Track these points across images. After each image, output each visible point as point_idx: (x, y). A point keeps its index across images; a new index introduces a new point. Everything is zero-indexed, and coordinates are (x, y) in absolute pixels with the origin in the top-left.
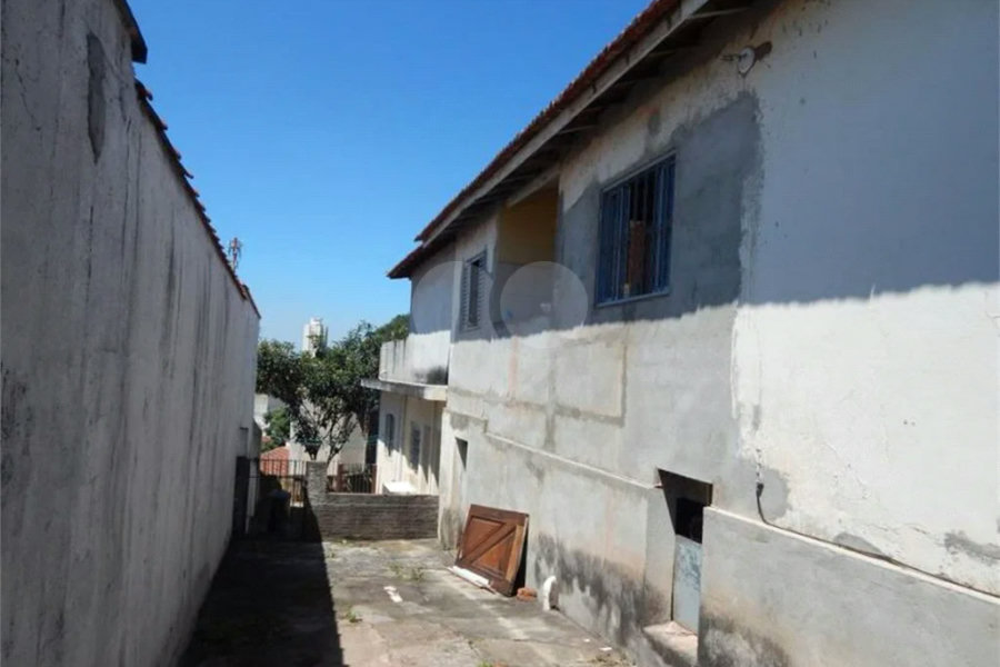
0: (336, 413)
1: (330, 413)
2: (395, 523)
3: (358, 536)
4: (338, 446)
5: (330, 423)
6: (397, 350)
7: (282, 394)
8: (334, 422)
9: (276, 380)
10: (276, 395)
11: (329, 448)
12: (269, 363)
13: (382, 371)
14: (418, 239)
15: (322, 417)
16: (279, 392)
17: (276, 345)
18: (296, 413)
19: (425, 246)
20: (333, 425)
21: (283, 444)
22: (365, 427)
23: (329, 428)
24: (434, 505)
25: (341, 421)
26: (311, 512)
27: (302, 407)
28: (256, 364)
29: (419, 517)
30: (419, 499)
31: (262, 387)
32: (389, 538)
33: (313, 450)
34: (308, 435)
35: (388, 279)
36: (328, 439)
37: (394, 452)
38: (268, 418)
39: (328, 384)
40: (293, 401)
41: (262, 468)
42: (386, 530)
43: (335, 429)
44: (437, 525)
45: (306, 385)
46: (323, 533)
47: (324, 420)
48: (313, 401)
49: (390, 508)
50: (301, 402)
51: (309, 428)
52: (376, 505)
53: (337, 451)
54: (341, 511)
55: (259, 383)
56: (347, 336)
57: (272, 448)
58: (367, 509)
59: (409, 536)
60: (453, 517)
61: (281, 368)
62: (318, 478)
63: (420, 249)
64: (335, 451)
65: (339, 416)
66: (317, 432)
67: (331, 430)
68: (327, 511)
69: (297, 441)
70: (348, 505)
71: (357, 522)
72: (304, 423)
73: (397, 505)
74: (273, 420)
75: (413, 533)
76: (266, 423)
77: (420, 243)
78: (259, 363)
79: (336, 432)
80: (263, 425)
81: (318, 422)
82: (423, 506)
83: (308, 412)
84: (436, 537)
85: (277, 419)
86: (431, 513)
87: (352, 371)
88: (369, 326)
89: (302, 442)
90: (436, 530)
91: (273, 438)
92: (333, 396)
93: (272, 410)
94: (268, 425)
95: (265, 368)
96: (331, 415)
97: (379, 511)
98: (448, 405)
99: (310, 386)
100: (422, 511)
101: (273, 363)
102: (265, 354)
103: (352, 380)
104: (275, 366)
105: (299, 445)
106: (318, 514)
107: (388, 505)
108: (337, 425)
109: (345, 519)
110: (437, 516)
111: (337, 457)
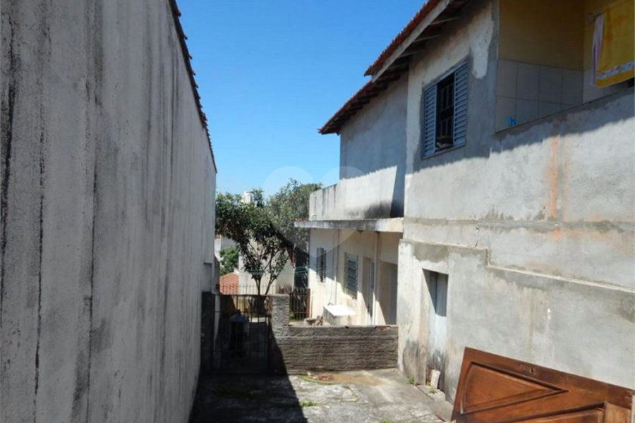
0: (273, 249)
1: (269, 248)
2: (357, 354)
3: (321, 367)
4: (275, 273)
5: (269, 256)
6: (326, 196)
7: (233, 236)
8: (273, 255)
9: (229, 225)
10: (229, 236)
11: (269, 275)
12: (223, 212)
13: (311, 214)
14: (367, 73)
15: (264, 252)
16: (231, 234)
17: (229, 197)
18: (245, 250)
19: (375, 80)
20: (272, 258)
21: (233, 271)
22: (294, 258)
23: (268, 260)
24: (394, 336)
25: (278, 254)
26: (276, 345)
27: (248, 244)
28: (214, 213)
29: (380, 348)
30: (379, 330)
31: (219, 229)
32: (352, 369)
33: (257, 278)
34: (254, 266)
35: (320, 134)
36: (268, 268)
37: (328, 280)
38: (222, 254)
39: (269, 226)
40: (243, 241)
41: (221, 291)
42: (348, 361)
43: (273, 261)
44: (397, 356)
45: (252, 228)
46: (287, 366)
47: (265, 254)
48: (257, 240)
49: (351, 340)
50: (248, 241)
51: (255, 260)
52: (338, 337)
53: (275, 277)
54: (304, 344)
55: (217, 227)
56: (280, 192)
57: (225, 273)
58: (330, 340)
59: (371, 367)
60: (422, 351)
61: (233, 214)
62: (281, 311)
63: (370, 84)
64: (274, 277)
65: (276, 251)
66: (260, 264)
67: (270, 262)
68: (290, 343)
69: (245, 270)
70: (312, 337)
71: (320, 354)
72: (250, 257)
73: (359, 337)
74: (226, 255)
75: (374, 363)
76: (221, 256)
77: (369, 79)
78: (216, 212)
79: (274, 263)
80: (220, 259)
81: (261, 255)
82: (382, 337)
83: (253, 248)
84: (397, 367)
85: (228, 254)
86: (391, 344)
87: (287, 216)
88: (296, 182)
89: (250, 272)
90: (396, 361)
91: (226, 267)
92: (271, 236)
93: (225, 248)
94: (222, 259)
95: (221, 216)
96: (270, 250)
97: (340, 342)
98: (405, 236)
99: (255, 228)
100: (383, 341)
101: (227, 211)
102: (220, 205)
103: (287, 223)
104: (228, 214)
105: (247, 273)
106: (282, 347)
107: (349, 337)
108: (274, 258)
109: (308, 351)
110: (397, 346)
111: (274, 283)
